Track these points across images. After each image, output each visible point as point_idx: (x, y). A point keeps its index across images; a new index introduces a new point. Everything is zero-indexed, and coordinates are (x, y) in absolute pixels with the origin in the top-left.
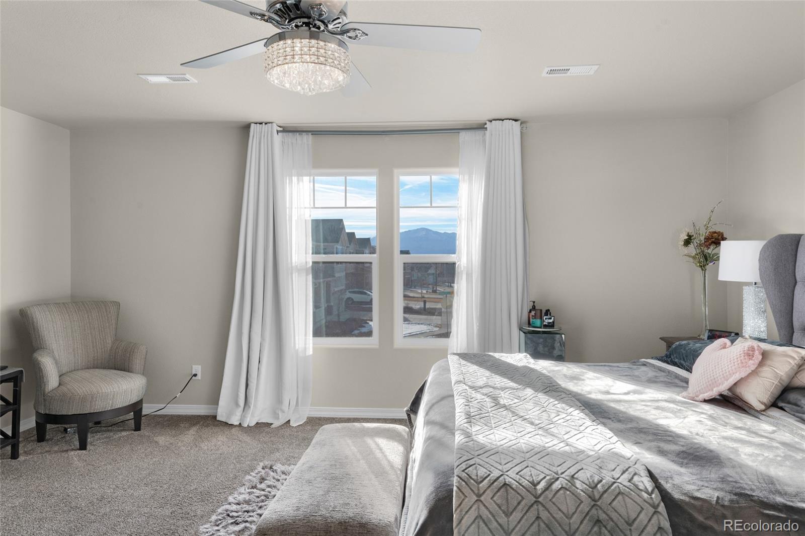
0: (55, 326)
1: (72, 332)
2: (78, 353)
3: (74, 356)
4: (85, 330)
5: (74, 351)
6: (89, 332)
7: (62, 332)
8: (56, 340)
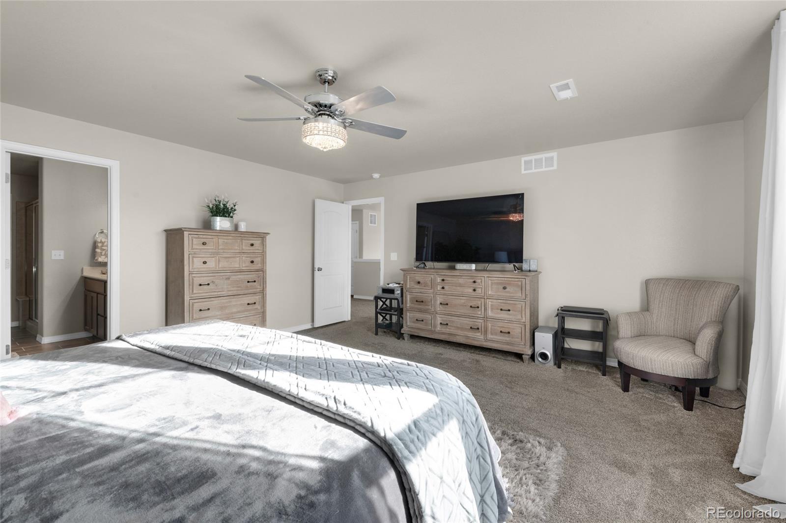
0: (662, 296)
1: (677, 305)
2: (678, 323)
3: (674, 325)
4: (688, 305)
5: (675, 321)
6: (691, 308)
7: (667, 302)
8: (659, 307)
